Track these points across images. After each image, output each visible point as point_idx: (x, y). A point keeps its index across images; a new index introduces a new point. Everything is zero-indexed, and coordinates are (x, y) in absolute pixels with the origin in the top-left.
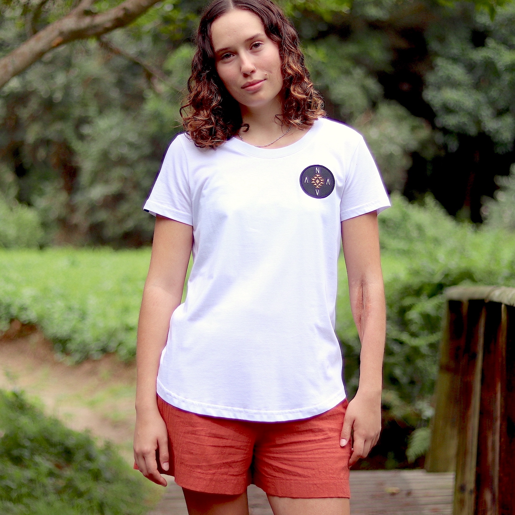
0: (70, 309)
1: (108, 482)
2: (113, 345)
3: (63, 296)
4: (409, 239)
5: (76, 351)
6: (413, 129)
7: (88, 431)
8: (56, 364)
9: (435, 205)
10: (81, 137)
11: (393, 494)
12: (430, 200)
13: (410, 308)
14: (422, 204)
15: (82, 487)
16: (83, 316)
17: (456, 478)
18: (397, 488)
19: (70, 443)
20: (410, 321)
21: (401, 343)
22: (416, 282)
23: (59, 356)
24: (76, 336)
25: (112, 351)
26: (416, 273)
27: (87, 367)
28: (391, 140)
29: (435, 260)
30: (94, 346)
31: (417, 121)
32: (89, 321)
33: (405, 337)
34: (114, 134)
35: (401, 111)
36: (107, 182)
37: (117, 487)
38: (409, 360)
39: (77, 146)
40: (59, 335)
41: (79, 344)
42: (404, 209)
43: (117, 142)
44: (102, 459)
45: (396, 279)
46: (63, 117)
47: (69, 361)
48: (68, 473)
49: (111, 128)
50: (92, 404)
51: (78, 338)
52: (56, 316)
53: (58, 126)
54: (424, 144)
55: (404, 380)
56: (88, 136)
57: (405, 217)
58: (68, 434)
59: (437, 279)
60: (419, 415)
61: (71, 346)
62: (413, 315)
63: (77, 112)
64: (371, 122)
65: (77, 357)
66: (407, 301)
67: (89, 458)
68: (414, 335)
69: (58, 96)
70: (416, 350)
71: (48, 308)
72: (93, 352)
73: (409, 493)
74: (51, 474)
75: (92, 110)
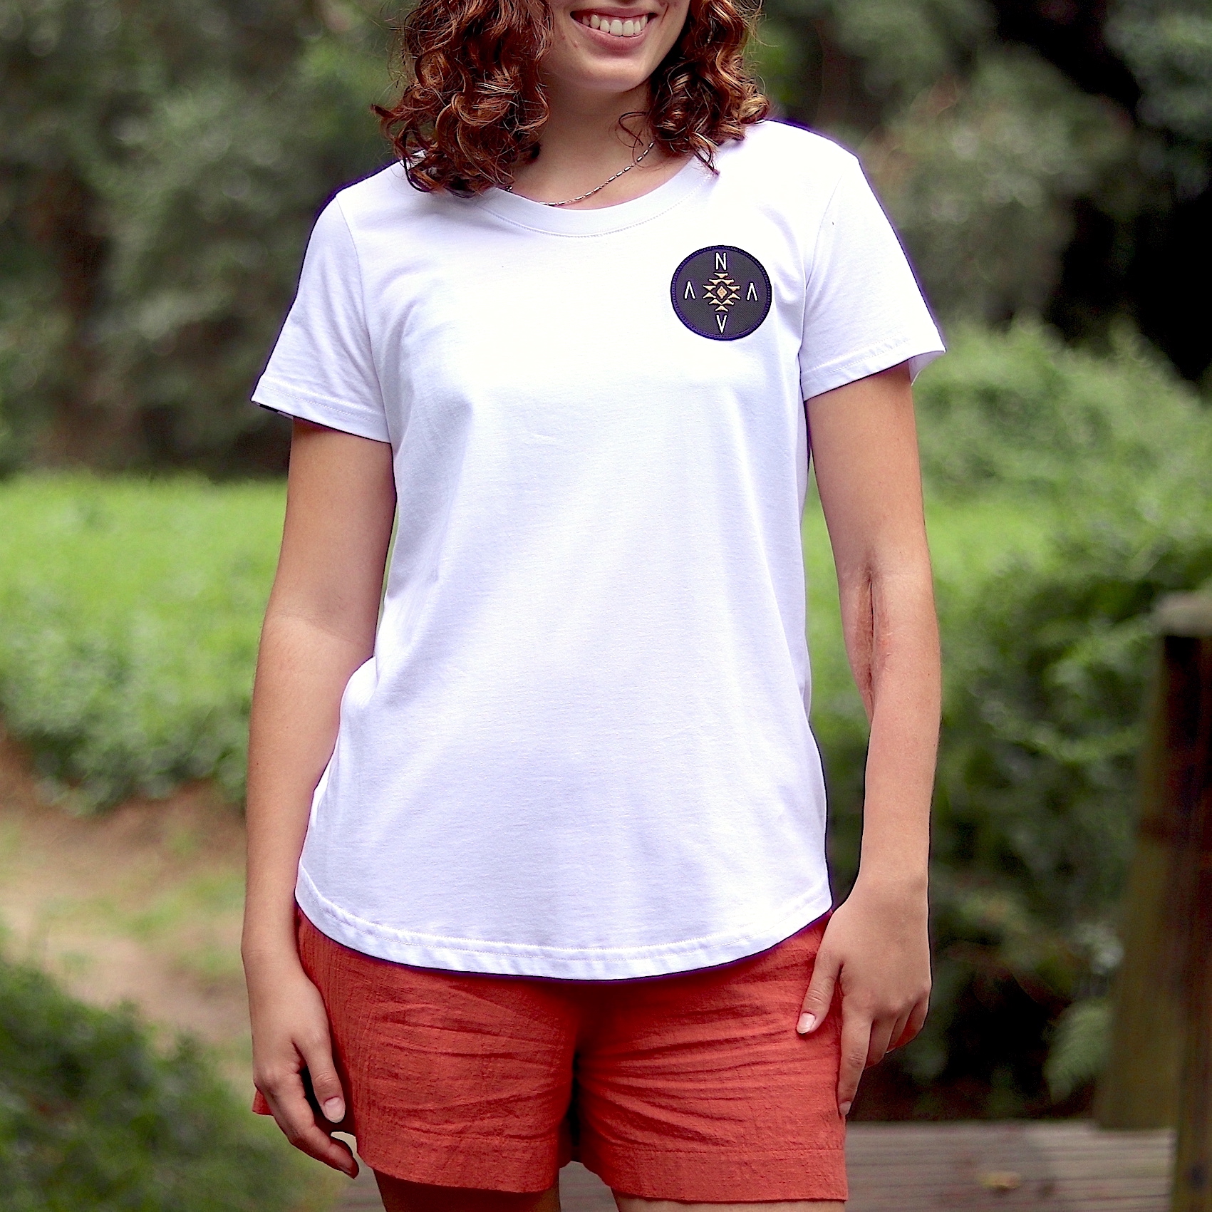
0: (82, 652)
1: (188, 1154)
2: (205, 757)
3: (62, 616)
4: (1063, 449)
5: (100, 774)
6: (1078, 133)
7: (129, 1007)
8: (40, 811)
9: (1141, 352)
10: (119, 155)
11: (1002, 1191)
12: (1125, 339)
13: (1058, 653)
14: (1103, 349)
15: (112, 1166)
16: (119, 672)
17: (1180, 1149)
18: (1015, 1175)
19: (79, 1038)
20: (1061, 689)
21: (1033, 754)
22: (1076, 575)
23: (48, 790)
24: (98, 730)
25: (204, 774)
26: (1075, 551)
27: (130, 819)
28: (1014, 164)
29: (1132, 515)
30: (150, 762)
31: (1093, 108)
32: (138, 687)
33: (1044, 738)
34: (212, 145)
35: (1043, 76)
36: (190, 284)
37: (213, 1170)
38: (1056, 803)
39: (107, 179)
40: (48, 728)
41: (106, 754)
42: (1051, 364)
43: (220, 168)
44: (169, 1088)
45: (1018, 571)
46: (62, 97)
47: (78, 803)
48: (72, 1128)
49: (204, 128)
50: (143, 930)
51: (105, 737)
52: (42, 672)
53: (49, 124)
54: (1109, 176)
55: (1041, 862)
56: (138, 149)
57: (1053, 387)
58: (72, 1015)
59: (1139, 568)
60: (1084, 959)
61: (87, 760)
62: (1069, 673)
63: (106, 80)
64: (956, 112)
65: (102, 791)
66: (1052, 635)
67: (134, 1083)
68: (1069, 731)
69: (48, 34)
70: (1075, 774)
71: (20, 652)
72: (149, 777)
73: (1047, 1189)
74: (22, 1131)
75: (148, 76)
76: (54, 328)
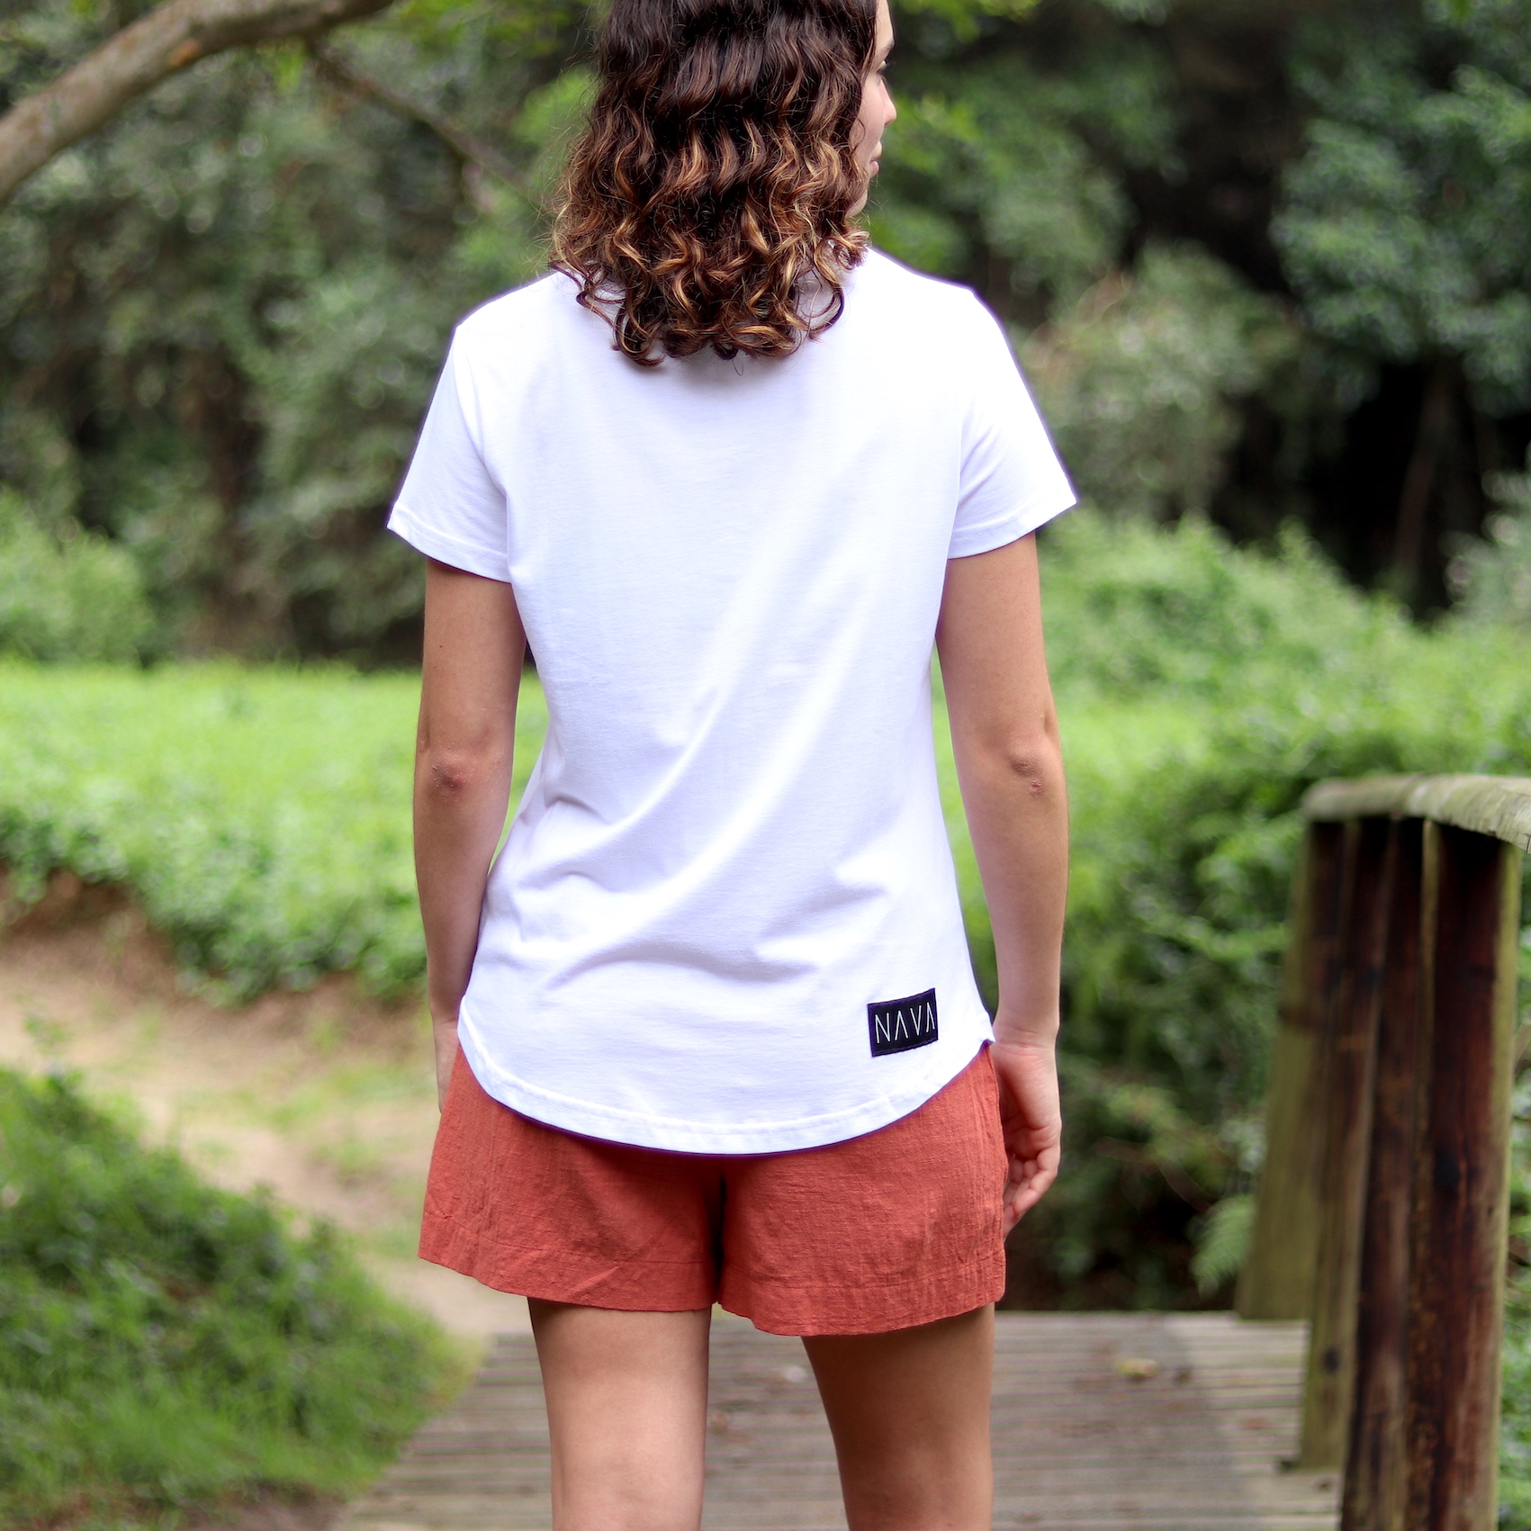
0: (224, 840)
1: (320, 1338)
2: (348, 948)
3: (208, 805)
4: (1231, 654)
5: (241, 964)
6: (1250, 329)
7: (264, 1190)
8: (180, 1001)
9: (1310, 556)
10: (271, 338)
11: (1137, 1379)
12: (1294, 540)
13: (1210, 848)
14: (1272, 552)
15: (243, 1350)
16: (262, 864)
17: (1313, 1337)
18: (1151, 1362)
19: (213, 1225)
20: (1214, 887)
21: (1184, 949)
22: (1231, 770)
23: (188, 979)
24: (241, 920)
25: (345, 967)
26: (1232, 746)
27: (272, 1011)
28: (1175, 364)
29: (1288, 708)
30: (292, 951)
31: (1260, 307)
32: (279, 878)
33: (1195, 932)
34: (367, 329)
35: (1215, 274)
36: (343, 471)
37: (347, 1355)
38: (1207, 999)
39: (257, 362)
40: (190, 917)
41: (248, 945)
42: (1219, 564)
43: (373, 354)
44: (304, 1273)
45: (1173, 765)
46: (216, 280)
47: (220, 994)
48: (205, 1311)
49: (359, 312)
50: (283, 1121)
51: (247, 926)
52: (183, 860)
53: (201, 305)
54: (1280, 374)
55: (1190, 1057)
56: (290, 333)
57: (1221, 588)
58: (207, 1200)
59: (1295, 763)
60: (1231, 1160)
61: (228, 950)
62: (1222, 868)
63: (259, 262)
64: (1123, 308)
65: (243, 982)
66: (1205, 829)
67: (267, 1269)
68: (1222, 926)
69: (203, 214)
70: (1226, 970)
71: (161, 839)
72: (291, 969)
73: (1183, 1376)
74: (154, 1315)
75: (304, 259)
76: (206, 515)
